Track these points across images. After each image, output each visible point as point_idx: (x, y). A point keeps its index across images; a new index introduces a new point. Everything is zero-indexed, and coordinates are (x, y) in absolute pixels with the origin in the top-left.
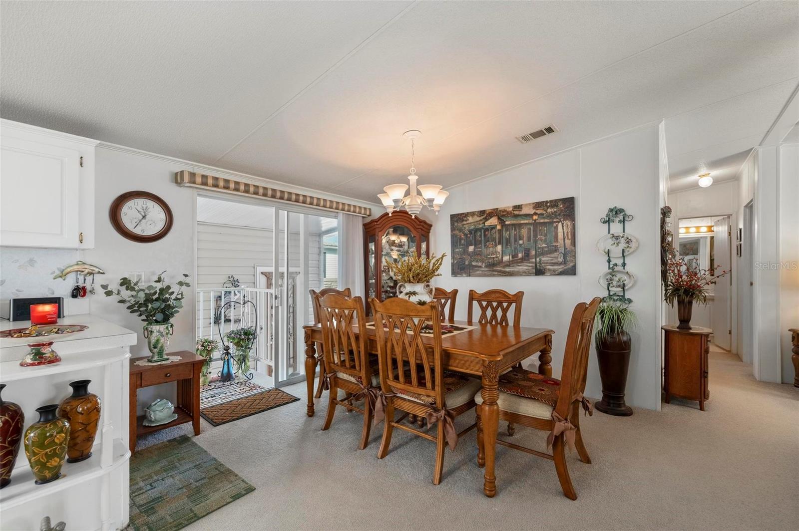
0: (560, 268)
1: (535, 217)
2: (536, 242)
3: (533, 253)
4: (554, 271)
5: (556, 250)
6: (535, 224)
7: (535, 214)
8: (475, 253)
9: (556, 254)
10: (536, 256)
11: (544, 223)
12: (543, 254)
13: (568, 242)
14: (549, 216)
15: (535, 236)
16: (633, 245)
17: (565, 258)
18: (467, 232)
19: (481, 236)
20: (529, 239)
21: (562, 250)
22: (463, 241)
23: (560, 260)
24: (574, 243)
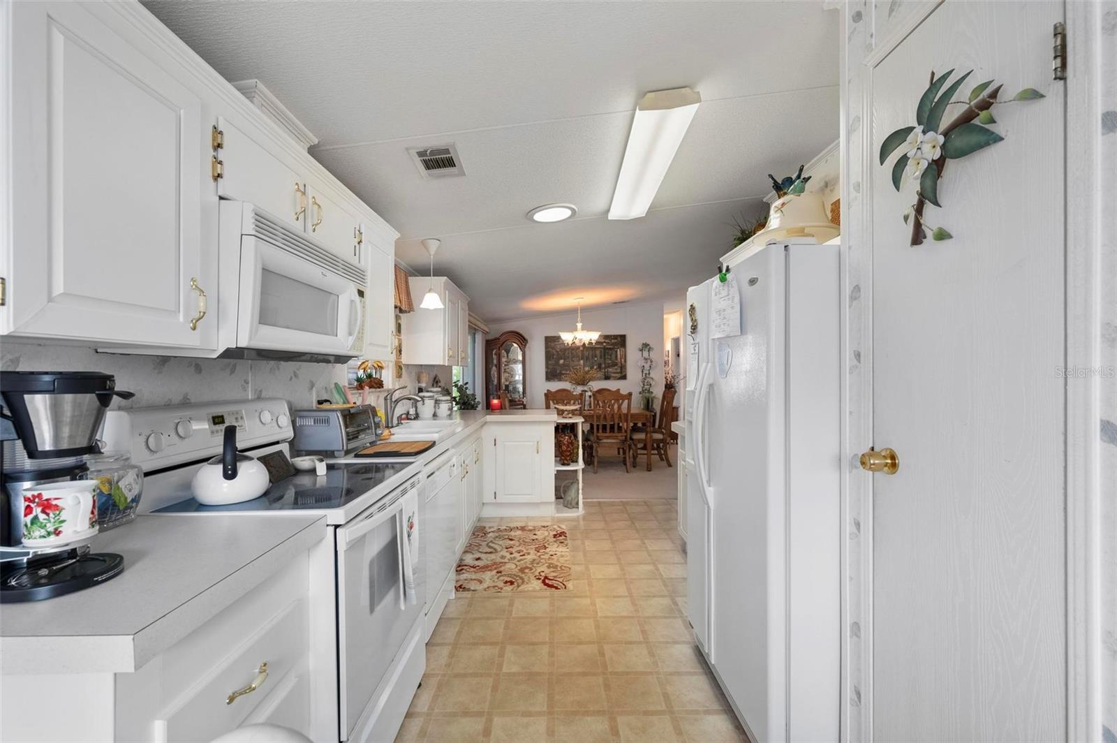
0: (619, 375)
1: (605, 344)
2: (605, 359)
3: (603, 366)
4: (616, 377)
5: (616, 365)
6: (605, 348)
7: (605, 342)
8: (564, 365)
9: (616, 367)
10: (605, 368)
11: (610, 349)
12: (609, 367)
13: (623, 360)
14: (612, 344)
15: (605, 356)
16: (654, 363)
17: (621, 369)
18: (558, 350)
19: (568, 353)
20: (601, 357)
21: (620, 365)
22: (555, 357)
23: (619, 370)
24: (625, 361)
